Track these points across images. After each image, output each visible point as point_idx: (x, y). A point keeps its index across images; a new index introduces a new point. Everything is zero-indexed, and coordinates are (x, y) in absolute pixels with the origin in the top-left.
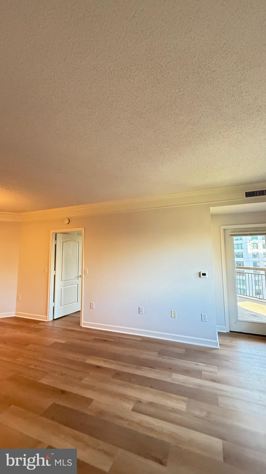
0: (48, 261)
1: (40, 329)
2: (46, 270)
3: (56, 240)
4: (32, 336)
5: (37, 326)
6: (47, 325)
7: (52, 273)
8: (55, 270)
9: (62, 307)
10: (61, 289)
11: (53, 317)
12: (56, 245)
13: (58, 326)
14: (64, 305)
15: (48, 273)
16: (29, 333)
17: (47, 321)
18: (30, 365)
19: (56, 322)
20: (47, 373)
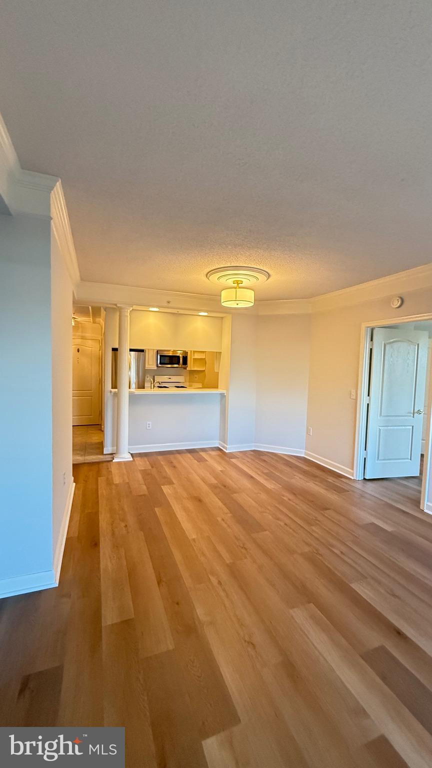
0: (358, 376)
1: (344, 489)
2: (354, 393)
3: (372, 340)
4: (333, 497)
5: (337, 483)
6: (353, 484)
7: (364, 400)
8: (369, 395)
9: (379, 462)
10: (380, 430)
11: (364, 475)
12: (371, 350)
13: (373, 493)
14: (384, 460)
15: (356, 399)
16: (326, 490)
17: (353, 478)
18: (332, 546)
19: (370, 484)
20: (366, 578)
